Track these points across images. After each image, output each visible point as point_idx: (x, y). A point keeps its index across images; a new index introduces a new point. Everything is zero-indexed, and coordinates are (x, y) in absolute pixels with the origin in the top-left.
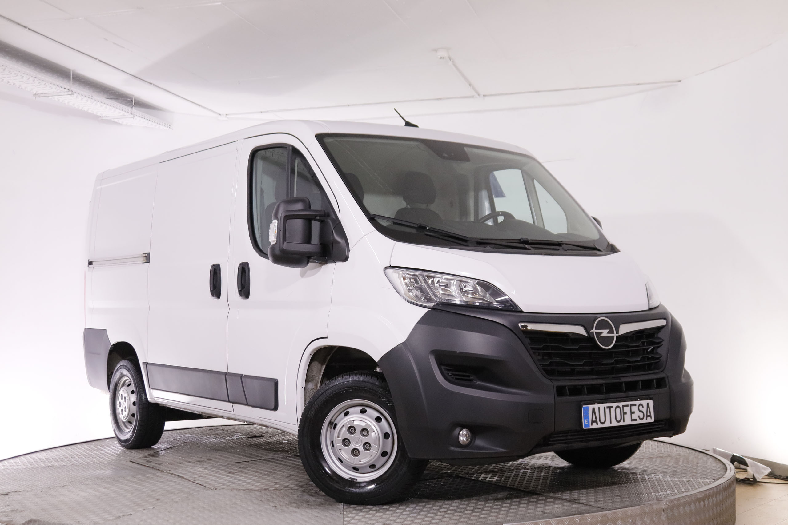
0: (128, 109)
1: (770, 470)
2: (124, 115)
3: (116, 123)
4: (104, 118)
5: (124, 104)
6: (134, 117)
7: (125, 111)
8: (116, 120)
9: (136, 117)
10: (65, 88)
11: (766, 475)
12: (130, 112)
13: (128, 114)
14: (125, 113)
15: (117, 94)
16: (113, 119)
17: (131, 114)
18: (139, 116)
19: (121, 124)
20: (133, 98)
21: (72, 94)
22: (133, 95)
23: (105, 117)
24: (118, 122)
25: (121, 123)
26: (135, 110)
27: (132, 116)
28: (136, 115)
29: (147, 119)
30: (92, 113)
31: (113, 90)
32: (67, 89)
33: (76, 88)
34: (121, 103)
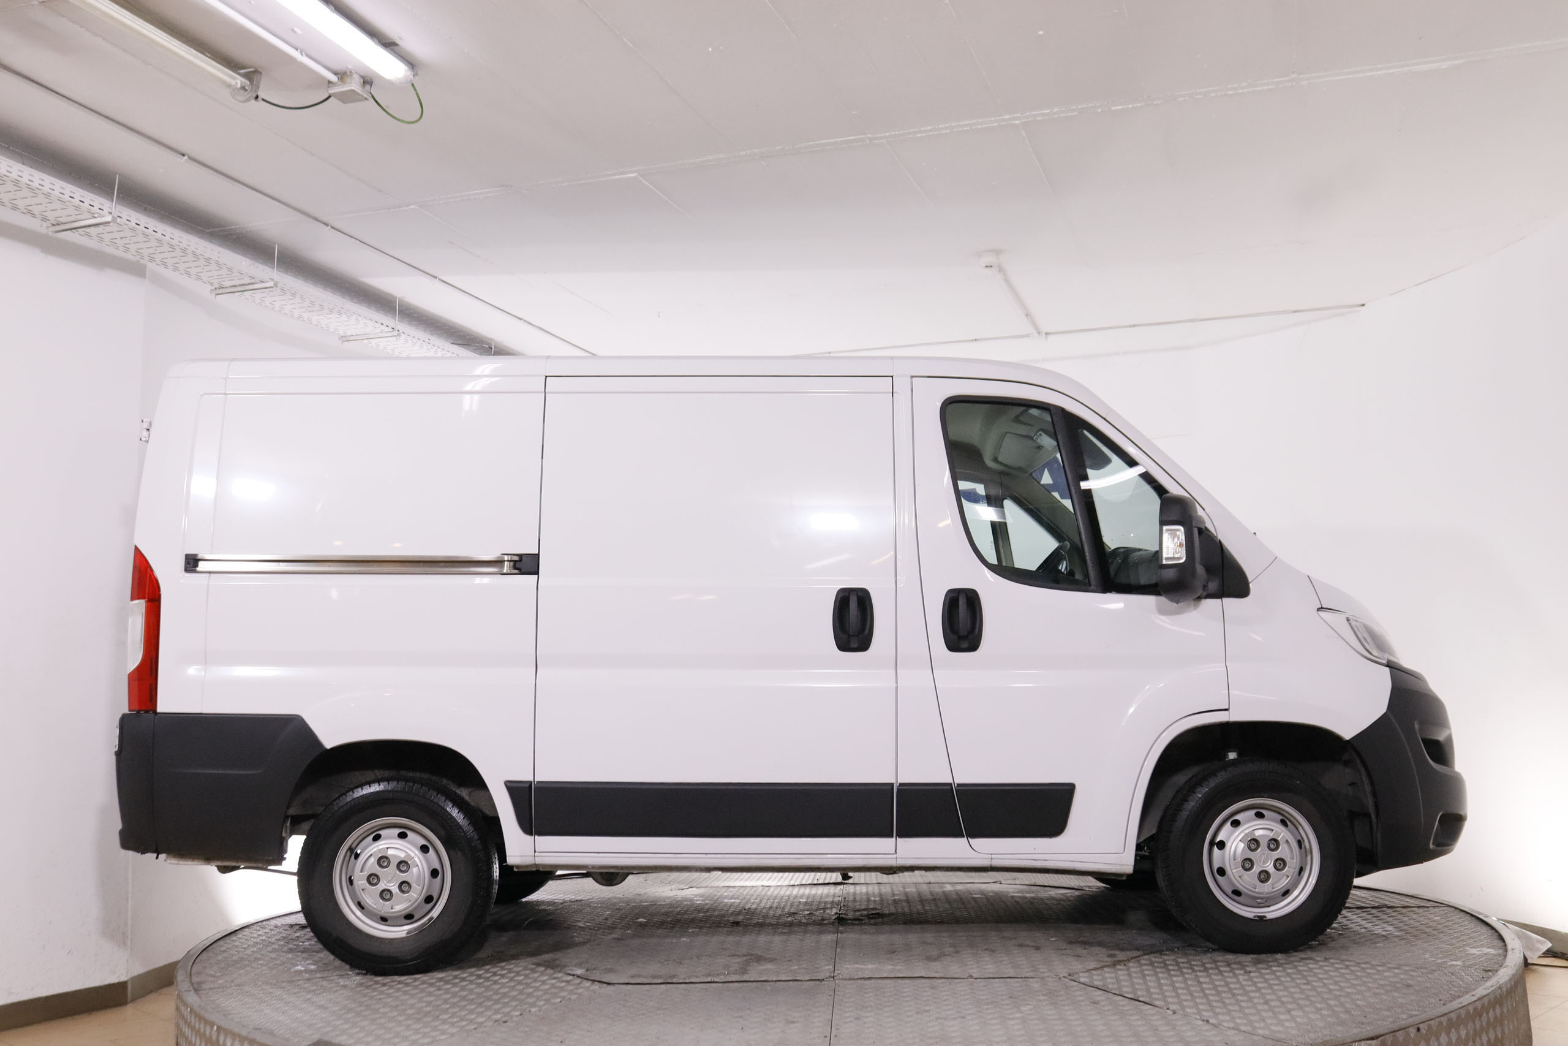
10: (387, 326)
15: (468, 337)
21: (399, 335)
31: (461, 331)
32: (390, 327)
33: (402, 327)
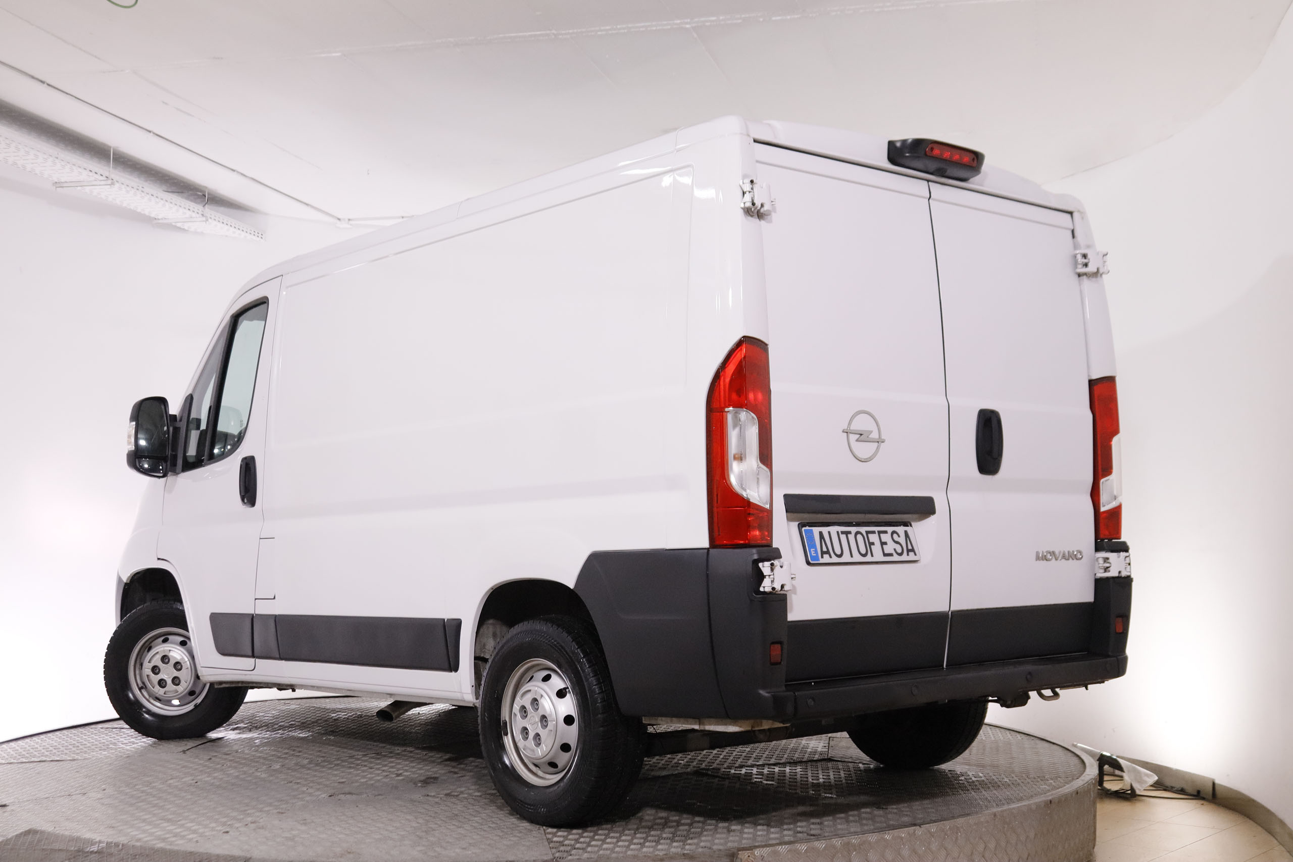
0: (198, 207)
1: (1156, 778)
2: (191, 217)
3: (180, 228)
4: (160, 221)
5: (191, 201)
6: (207, 220)
7: (194, 211)
8: (179, 225)
9: (210, 220)
10: (102, 174)
11: (1151, 786)
12: (200, 212)
13: (198, 216)
14: (194, 215)
15: (182, 184)
16: (175, 223)
17: (202, 215)
18: (215, 220)
19: (187, 231)
20: (205, 192)
21: (113, 184)
22: (206, 187)
23: (162, 219)
24: (182, 227)
25: (186, 228)
26: (209, 210)
27: (204, 219)
28: (211, 218)
29: (227, 224)
30: (142, 213)
31: (175, 179)
32: (105, 175)
33: (118, 174)
34: (187, 198)
